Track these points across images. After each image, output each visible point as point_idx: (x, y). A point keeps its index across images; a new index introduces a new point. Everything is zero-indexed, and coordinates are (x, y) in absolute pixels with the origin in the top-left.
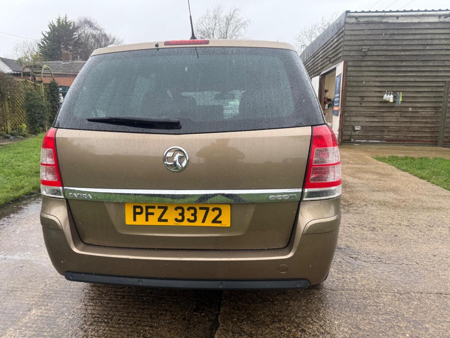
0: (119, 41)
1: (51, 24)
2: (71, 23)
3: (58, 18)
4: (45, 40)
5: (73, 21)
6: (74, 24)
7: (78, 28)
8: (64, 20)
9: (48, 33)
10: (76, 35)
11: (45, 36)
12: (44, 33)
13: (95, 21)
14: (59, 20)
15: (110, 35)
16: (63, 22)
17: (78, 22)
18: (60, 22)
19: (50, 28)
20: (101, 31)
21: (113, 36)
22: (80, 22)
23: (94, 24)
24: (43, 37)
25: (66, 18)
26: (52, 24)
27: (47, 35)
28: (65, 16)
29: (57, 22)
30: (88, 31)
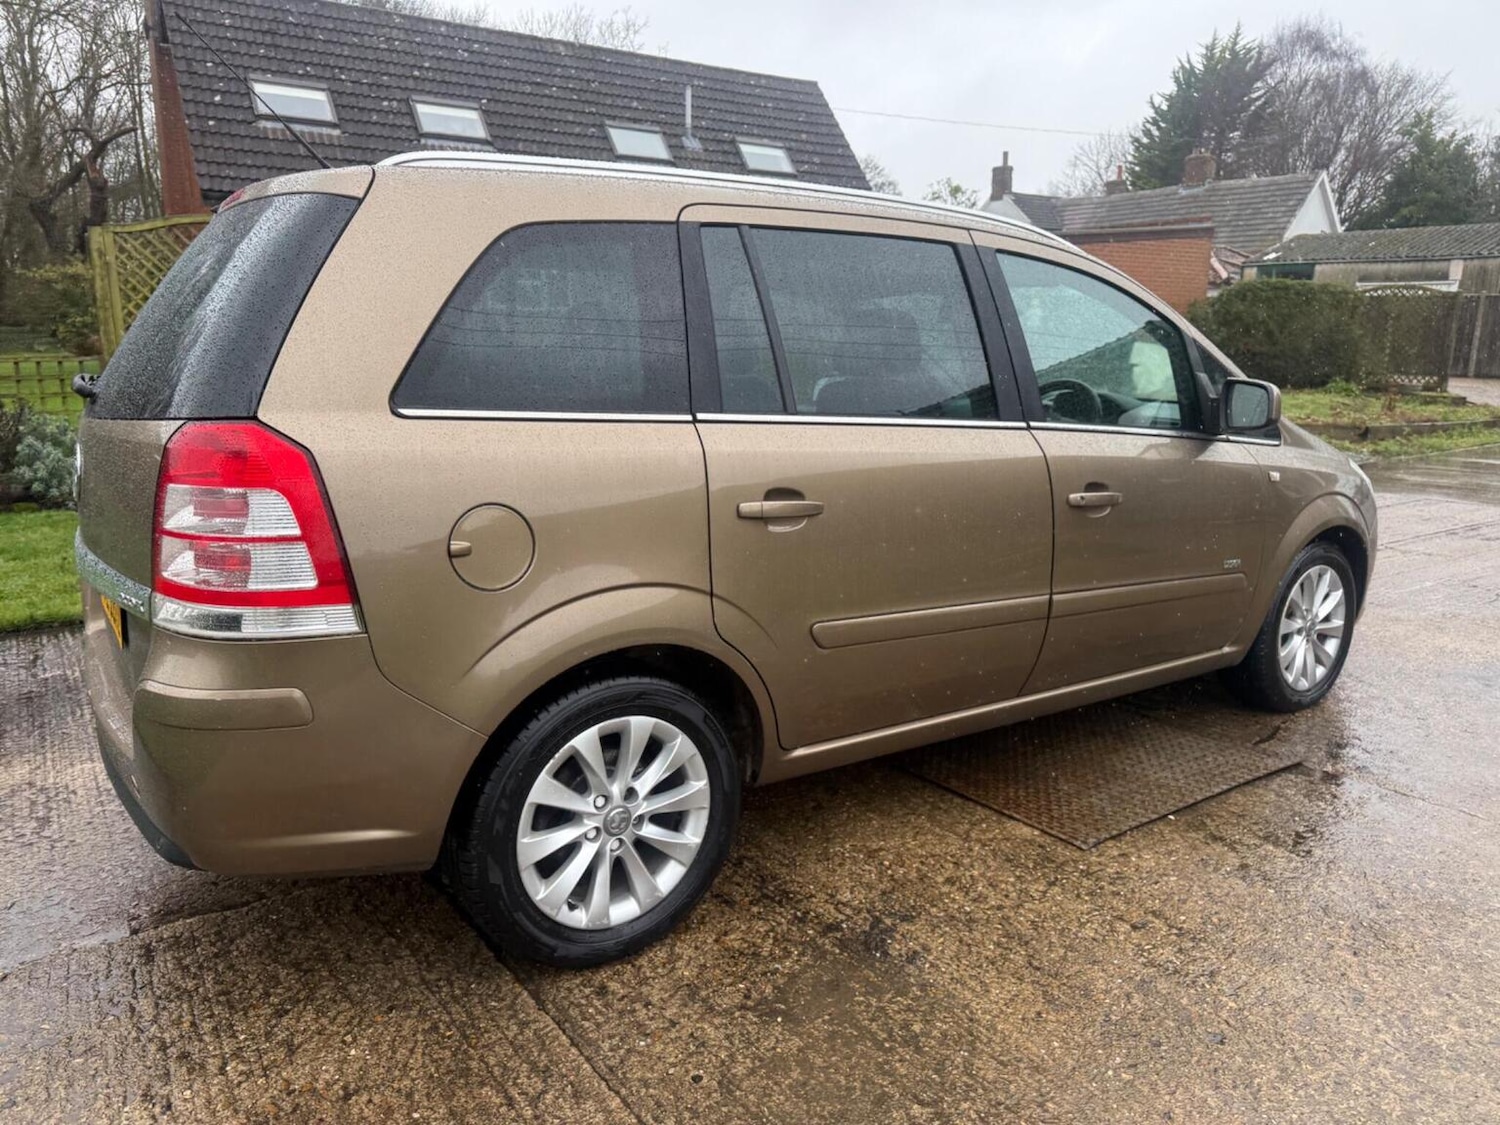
0: (1430, 83)
1: (1183, 67)
2: (1250, 50)
3: (1208, 41)
4: (1155, 123)
5: (1257, 43)
6: (1260, 53)
7: (1269, 65)
8: (1230, 45)
9: (1170, 99)
10: (1259, 89)
11: (1157, 110)
12: (1158, 100)
13: (1337, 27)
14: (1211, 48)
15: (1394, 68)
16: (1223, 51)
17: (1273, 41)
18: (1213, 55)
19: (1177, 80)
20: (1350, 59)
21: (1405, 69)
22: (1280, 40)
23: (1329, 38)
24: (1151, 113)
25: (1237, 35)
26: (1187, 66)
27: (1164, 107)
28: (1232, 31)
29: (1205, 56)
30: (1306, 67)
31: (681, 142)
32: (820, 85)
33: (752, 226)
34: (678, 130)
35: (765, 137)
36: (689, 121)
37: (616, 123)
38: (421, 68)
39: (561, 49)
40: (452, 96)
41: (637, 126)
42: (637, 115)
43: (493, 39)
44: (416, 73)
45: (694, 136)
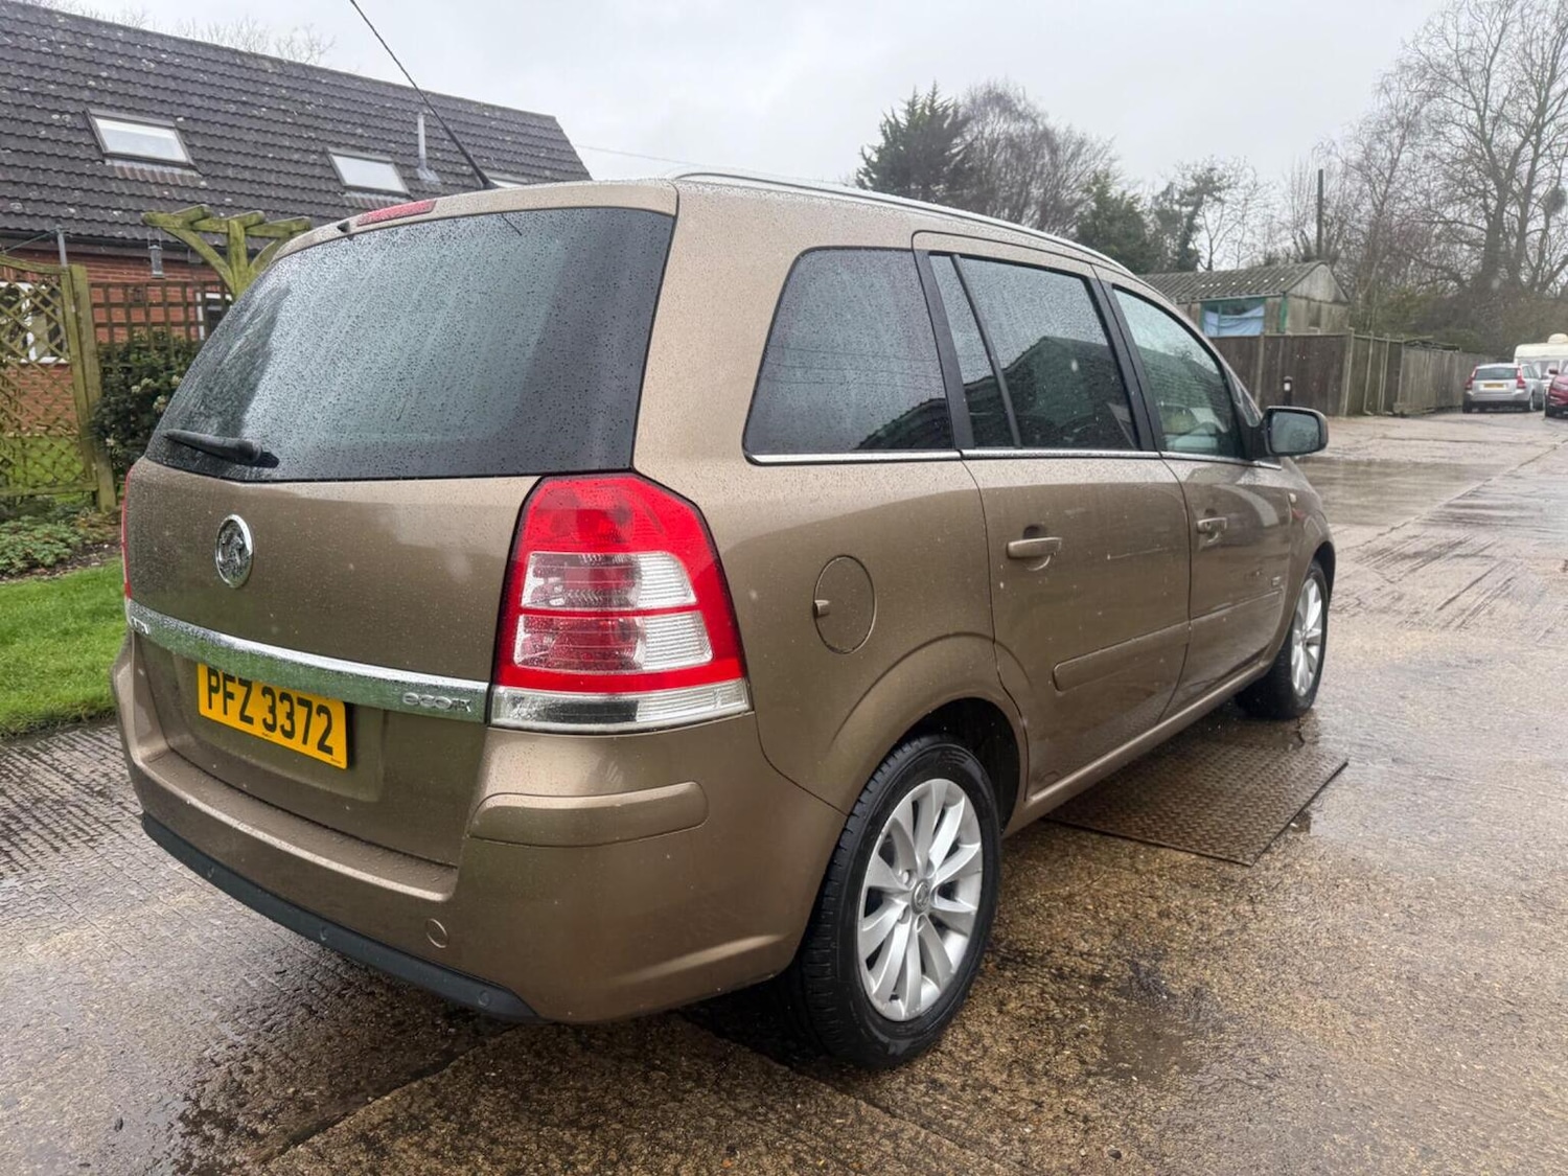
0: (1099, 146)
1: (888, 121)
2: (946, 108)
3: (910, 98)
4: (867, 174)
5: (952, 102)
6: (956, 112)
7: (966, 121)
8: (929, 102)
9: (879, 151)
10: (957, 145)
11: (868, 161)
12: (868, 152)
13: (1021, 90)
14: (912, 104)
15: (1069, 130)
16: (923, 108)
17: (968, 101)
18: (914, 111)
19: (884, 133)
20: (1035, 121)
21: (1078, 134)
22: (974, 101)
23: (1016, 101)
24: (863, 164)
25: (934, 93)
26: (893, 120)
27: (875, 158)
28: (930, 90)
29: (908, 112)
30: (997, 126)
31: (416, 173)
32: (558, 120)
33: (963, 256)
34: (411, 161)
35: (506, 171)
36: (422, 151)
37: (341, 151)
38: (97, 77)
39: (267, 65)
40: (140, 112)
41: (365, 155)
42: (362, 143)
43: (184, 49)
44: (92, 83)
45: (430, 169)
